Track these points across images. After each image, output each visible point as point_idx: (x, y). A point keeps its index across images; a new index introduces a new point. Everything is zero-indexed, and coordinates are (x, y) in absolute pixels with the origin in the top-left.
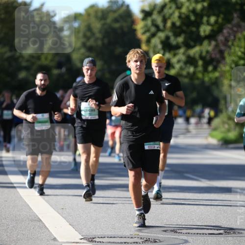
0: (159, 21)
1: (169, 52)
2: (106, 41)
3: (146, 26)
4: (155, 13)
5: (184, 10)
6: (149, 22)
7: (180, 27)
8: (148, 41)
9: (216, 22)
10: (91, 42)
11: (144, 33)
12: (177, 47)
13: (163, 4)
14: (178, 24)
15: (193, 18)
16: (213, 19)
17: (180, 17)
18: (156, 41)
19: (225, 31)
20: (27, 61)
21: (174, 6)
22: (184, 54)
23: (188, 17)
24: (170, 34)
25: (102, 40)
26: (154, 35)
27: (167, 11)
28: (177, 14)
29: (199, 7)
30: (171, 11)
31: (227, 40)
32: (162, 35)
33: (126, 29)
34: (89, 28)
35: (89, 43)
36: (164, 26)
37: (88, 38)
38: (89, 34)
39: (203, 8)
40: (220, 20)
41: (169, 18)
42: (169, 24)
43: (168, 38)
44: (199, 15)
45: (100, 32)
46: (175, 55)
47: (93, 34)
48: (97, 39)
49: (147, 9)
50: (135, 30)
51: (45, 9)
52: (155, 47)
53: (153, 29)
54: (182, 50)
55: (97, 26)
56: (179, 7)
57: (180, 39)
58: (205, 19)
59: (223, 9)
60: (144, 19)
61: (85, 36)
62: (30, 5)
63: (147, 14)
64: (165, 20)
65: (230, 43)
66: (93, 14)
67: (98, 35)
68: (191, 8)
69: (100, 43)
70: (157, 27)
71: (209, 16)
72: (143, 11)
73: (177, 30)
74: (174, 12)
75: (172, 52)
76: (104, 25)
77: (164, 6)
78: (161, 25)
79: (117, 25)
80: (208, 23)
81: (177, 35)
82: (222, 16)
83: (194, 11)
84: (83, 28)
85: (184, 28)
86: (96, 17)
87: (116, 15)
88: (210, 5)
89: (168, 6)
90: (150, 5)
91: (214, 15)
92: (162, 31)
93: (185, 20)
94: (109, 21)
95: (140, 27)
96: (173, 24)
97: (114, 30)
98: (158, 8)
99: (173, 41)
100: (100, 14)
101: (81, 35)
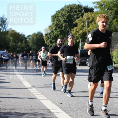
0: (49, 36)
1: (52, 43)
2: (37, 41)
3: (46, 38)
4: (48, 35)
5: (55, 34)
6: (47, 37)
7: (54, 38)
8: (47, 41)
9: (62, 37)
10: (34, 41)
11: (46, 39)
12: (53, 42)
13: (50, 32)
14: (53, 37)
15: (57, 36)
16: (61, 36)
17: (54, 36)
18: (48, 41)
19: (64, 39)
20: (19, 46)
21: (52, 33)
22: (55, 44)
23: (56, 36)
24: (52, 39)
25: (36, 41)
26: (48, 40)
27: (51, 34)
28: (53, 35)
29: (58, 33)
30: (52, 34)
31: (64, 41)
32: (50, 40)
33: (42, 38)
34: (33, 38)
35: (33, 42)
36: (50, 38)
37: (33, 41)
38: (33, 40)
39: (59, 34)
40: (63, 36)
41: (51, 36)
42: (51, 37)
43: (51, 40)
44: (58, 35)
45: (36, 39)
46: (53, 44)
47: (34, 40)
48: (35, 41)
49: (46, 34)
50: (44, 38)
51: (23, 34)
52: (48, 42)
53: (48, 38)
54: (54, 43)
55: (35, 38)
56: (54, 33)
57: (54, 41)
58: (59, 36)
59: (63, 34)
60: (46, 36)
61: (32, 40)
62: (19, 33)
63: (46, 35)
64: (50, 36)
65: (65, 42)
66: (34, 35)
67: (35, 40)
68: (56, 33)
69: (36, 42)
70: (49, 38)
71: (60, 35)
72: (45, 34)
73: (53, 39)
74: (52, 35)
75: (52, 44)
76: (37, 37)
77: (50, 33)
78: (50, 37)
79: (39, 38)
80: (60, 37)
81: (53, 40)
82: (63, 35)
83: (57, 34)
84: (32, 38)
85: (55, 38)
86: (35, 36)
87: (39, 35)
88: (61, 33)
89: (51, 33)
90: (47, 33)
91: (62, 35)
92: (50, 39)
93: (55, 36)
94: (38, 36)
95: (45, 38)
96: (52, 37)
97: (39, 39)
98: (49, 34)
99: (52, 41)
100: (36, 35)
101: (31, 40)
